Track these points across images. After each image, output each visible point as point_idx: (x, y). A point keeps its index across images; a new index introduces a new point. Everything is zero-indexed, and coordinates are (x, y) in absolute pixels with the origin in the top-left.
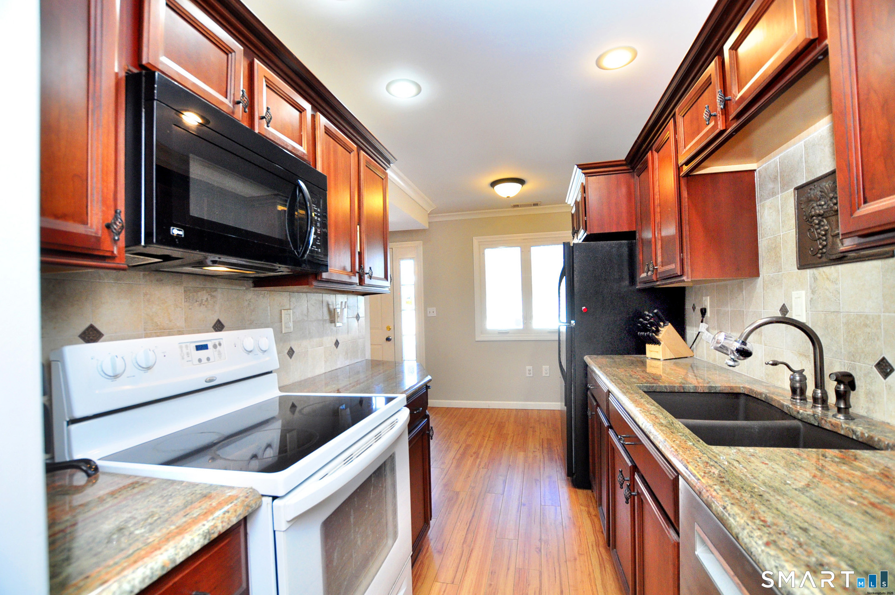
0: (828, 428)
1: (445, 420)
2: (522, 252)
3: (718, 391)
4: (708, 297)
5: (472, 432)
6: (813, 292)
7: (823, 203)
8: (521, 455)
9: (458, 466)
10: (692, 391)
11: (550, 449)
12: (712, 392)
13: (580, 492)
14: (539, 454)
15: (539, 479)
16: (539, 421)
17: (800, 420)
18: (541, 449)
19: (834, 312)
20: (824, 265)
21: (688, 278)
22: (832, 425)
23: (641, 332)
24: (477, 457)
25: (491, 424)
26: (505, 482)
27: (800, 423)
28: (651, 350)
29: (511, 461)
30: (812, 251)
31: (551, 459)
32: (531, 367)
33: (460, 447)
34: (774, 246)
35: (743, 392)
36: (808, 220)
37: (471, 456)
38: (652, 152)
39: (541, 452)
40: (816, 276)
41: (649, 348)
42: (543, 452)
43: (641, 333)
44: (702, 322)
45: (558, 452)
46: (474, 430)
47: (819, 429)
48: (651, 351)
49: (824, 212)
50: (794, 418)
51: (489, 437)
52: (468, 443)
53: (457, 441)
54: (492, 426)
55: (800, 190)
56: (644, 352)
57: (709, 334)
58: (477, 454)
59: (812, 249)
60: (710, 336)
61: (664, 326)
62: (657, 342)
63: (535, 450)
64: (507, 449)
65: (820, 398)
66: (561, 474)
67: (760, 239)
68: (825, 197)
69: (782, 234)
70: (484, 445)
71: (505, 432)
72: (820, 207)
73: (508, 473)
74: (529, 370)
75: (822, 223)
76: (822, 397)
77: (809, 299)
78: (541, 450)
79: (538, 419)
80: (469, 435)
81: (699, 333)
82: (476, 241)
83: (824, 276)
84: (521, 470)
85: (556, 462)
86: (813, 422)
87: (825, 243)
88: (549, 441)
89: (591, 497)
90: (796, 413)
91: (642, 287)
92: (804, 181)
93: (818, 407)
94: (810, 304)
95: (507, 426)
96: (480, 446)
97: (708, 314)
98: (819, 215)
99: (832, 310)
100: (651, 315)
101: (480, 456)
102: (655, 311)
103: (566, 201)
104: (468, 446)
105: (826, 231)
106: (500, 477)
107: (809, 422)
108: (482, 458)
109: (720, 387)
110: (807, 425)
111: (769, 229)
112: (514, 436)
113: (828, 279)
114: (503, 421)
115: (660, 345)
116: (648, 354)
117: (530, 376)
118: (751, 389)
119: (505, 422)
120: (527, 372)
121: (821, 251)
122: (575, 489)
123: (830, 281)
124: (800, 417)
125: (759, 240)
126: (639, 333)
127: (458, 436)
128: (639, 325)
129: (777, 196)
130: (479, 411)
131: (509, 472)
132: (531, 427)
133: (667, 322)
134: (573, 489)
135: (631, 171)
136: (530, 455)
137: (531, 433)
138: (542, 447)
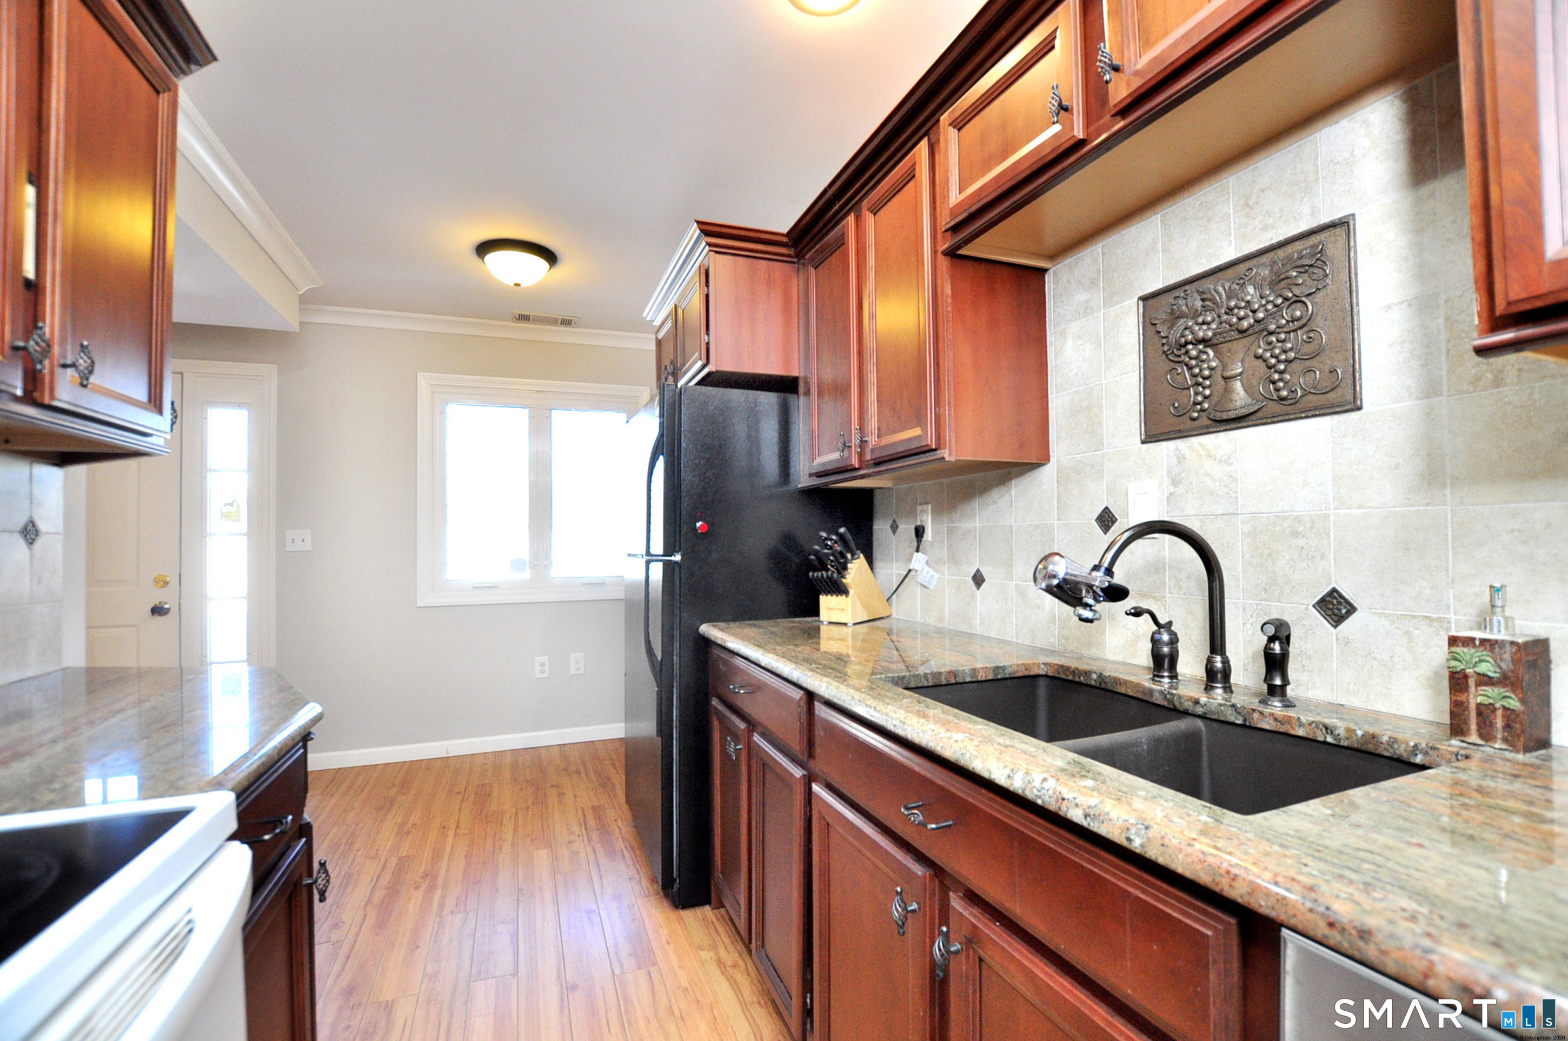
0: (1267, 727)
1: (334, 800)
2: (532, 417)
3: (1008, 676)
4: (930, 506)
5: (411, 822)
6: (1175, 482)
7: (1209, 319)
8: (542, 857)
9: (381, 924)
10: (968, 679)
11: (604, 830)
12: (999, 677)
13: (689, 915)
14: (580, 846)
15: (594, 907)
16: (566, 770)
17: (1203, 717)
18: (584, 832)
19: (1223, 515)
20: (1206, 431)
21: (950, 455)
22: (1276, 720)
23: (814, 571)
24: (432, 888)
25: (459, 793)
26: (515, 938)
27: (1200, 723)
28: (830, 607)
29: (521, 877)
30: (1175, 408)
31: (611, 853)
32: (545, 659)
33: (383, 868)
34: (1085, 404)
35: (1044, 673)
36: (1173, 352)
37: (417, 888)
38: (858, 218)
39: (586, 841)
40: (1182, 452)
41: (827, 602)
42: (590, 840)
43: (816, 574)
44: (917, 551)
45: (621, 833)
46: (415, 817)
47: (1247, 731)
48: (830, 609)
49: (1215, 335)
50: (1186, 713)
51: (457, 827)
52: (404, 852)
53: (373, 852)
54: (460, 797)
55: (1150, 302)
56: (815, 612)
57: (932, 572)
58: (430, 876)
59: (1176, 405)
60: (932, 576)
61: (852, 560)
62: (840, 590)
63: (572, 838)
64: (506, 847)
65: (1221, 672)
66: (641, 884)
67: (1052, 394)
68: (1213, 310)
69: (1104, 382)
70: (448, 850)
71: (494, 808)
72: (1205, 327)
73: (520, 912)
74: (542, 665)
75: (1204, 357)
76: (1224, 668)
77: (1166, 495)
78: (585, 836)
79: (562, 767)
80: (402, 831)
81: (910, 571)
82: (424, 382)
83: (1201, 452)
84: (548, 894)
85: (624, 858)
86: (1231, 719)
87: (1207, 392)
88: (597, 810)
89: (713, 922)
90: (1190, 703)
91: (815, 483)
92: (1159, 285)
93: (1218, 687)
94: (1168, 503)
95: (495, 794)
96: (437, 855)
97: (928, 536)
98: (1204, 341)
99: (1220, 511)
100: (834, 537)
101: (440, 882)
102: (842, 530)
103: (644, 315)
104: (403, 865)
105: (1212, 369)
106: (501, 928)
107: (1222, 718)
108: (445, 887)
109: (1011, 666)
110: (1215, 725)
111: (1076, 374)
112: (516, 814)
113: (1210, 456)
114: (486, 782)
115: (847, 596)
116: (825, 615)
117: (542, 676)
118: (1062, 666)
119: (490, 785)
120: (538, 668)
121: (1199, 407)
122: (677, 912)
123: (1215, 460)
124: (1199, 710)
125: (1050, 396)
126: (811, 574)
127: (374, 841)
128: (812, 557)
129: (1095, 315)
130: (423, 766)
131: (521, 907)
132: (552, 786)
133: (858, 552)
134: (673, 914)
135: (795, 260)
136: (565, 852)
137: (556, 799)
138: (586, 829)
